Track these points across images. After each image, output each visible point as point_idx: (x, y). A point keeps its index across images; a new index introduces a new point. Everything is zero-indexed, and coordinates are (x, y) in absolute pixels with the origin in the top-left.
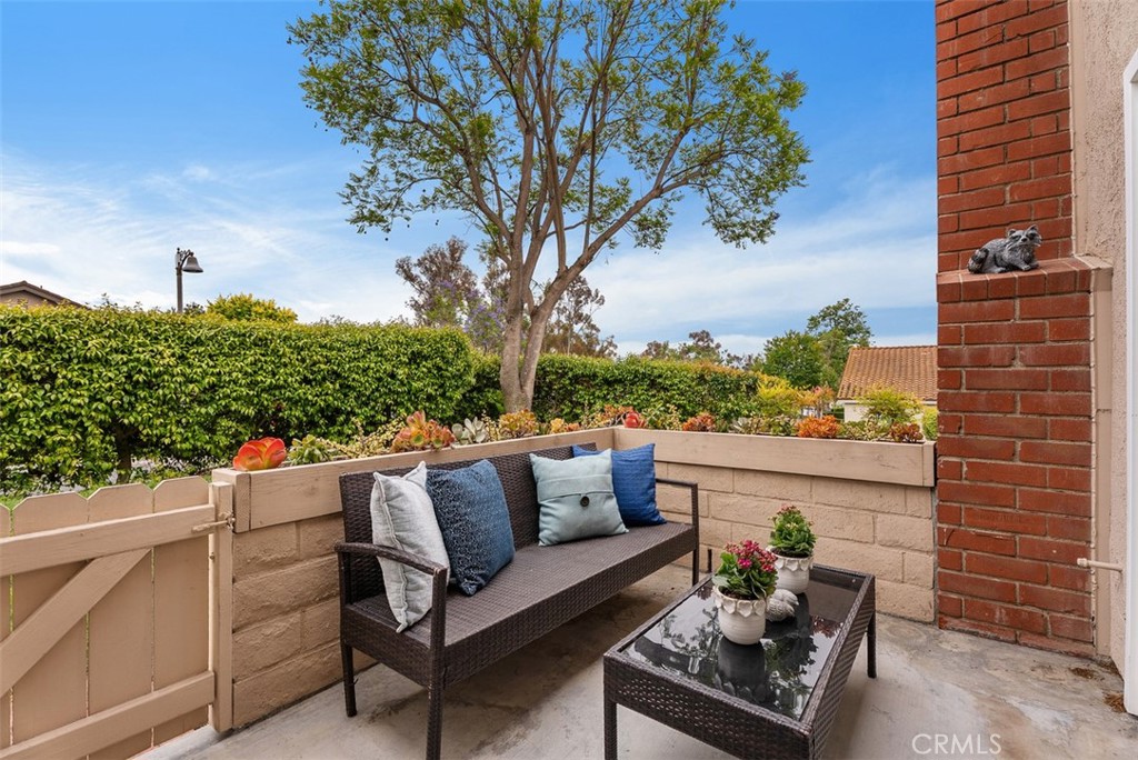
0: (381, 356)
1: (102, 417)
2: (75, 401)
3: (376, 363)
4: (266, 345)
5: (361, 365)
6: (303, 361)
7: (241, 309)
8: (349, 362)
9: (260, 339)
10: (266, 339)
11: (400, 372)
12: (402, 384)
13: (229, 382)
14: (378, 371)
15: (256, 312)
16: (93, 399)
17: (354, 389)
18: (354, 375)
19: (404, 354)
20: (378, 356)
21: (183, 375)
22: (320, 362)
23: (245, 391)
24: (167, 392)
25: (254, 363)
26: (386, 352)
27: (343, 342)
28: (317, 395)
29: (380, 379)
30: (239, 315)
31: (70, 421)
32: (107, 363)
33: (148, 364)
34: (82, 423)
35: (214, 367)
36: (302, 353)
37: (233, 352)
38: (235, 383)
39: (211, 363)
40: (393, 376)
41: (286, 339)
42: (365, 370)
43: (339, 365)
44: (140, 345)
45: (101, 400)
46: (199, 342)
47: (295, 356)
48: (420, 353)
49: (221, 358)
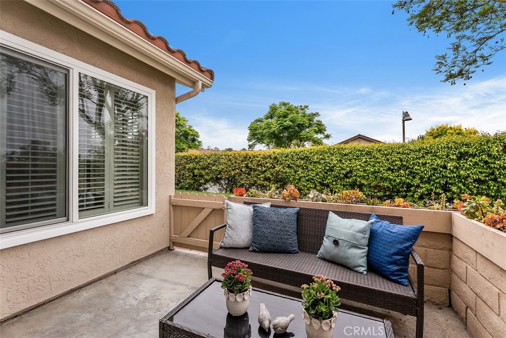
0: (436, 156)
1: (319, 180)
2: (312, 175)
3: (432, 160)
4: (371, 154)
5: (421, 162)
6: (388, 160)
7: (440, 133)
8: (414, 160)
9: (369, 152)
10: (371, 152)
11: (449, 165)
12: (452, 171)
13: (356, 170)
14: (433, 164)
15: (449, 133)
16: (317, 175)
17: (418, 174)
18: (416, 167)
19: (453, 154)
20: (433, 156)
21: (340, 167)
22: (396, 161)
23: (362, 174)
24: (335, 173)
25: (366, 162)
26: (438, 154)
27: (410, 150)
28: (396, 176)
29: (435, 169)
30: (440, 135)
31: (312, 181)
32: (320, 163)
33: (329, 163)
34: (314, 182)
35: (351, 164)
36: (387, 157)
37: (358, 158)
38: (358, 170)
39: (349, 162)
40: (445, 167)
41: (380, 151)
42: (424, 164)
43: (407, 162)
44: (328, 157)
45: (318, 175)
46: (346, 155)
47: (384, 158)
48: (467, 153)
49: (353, 160)
